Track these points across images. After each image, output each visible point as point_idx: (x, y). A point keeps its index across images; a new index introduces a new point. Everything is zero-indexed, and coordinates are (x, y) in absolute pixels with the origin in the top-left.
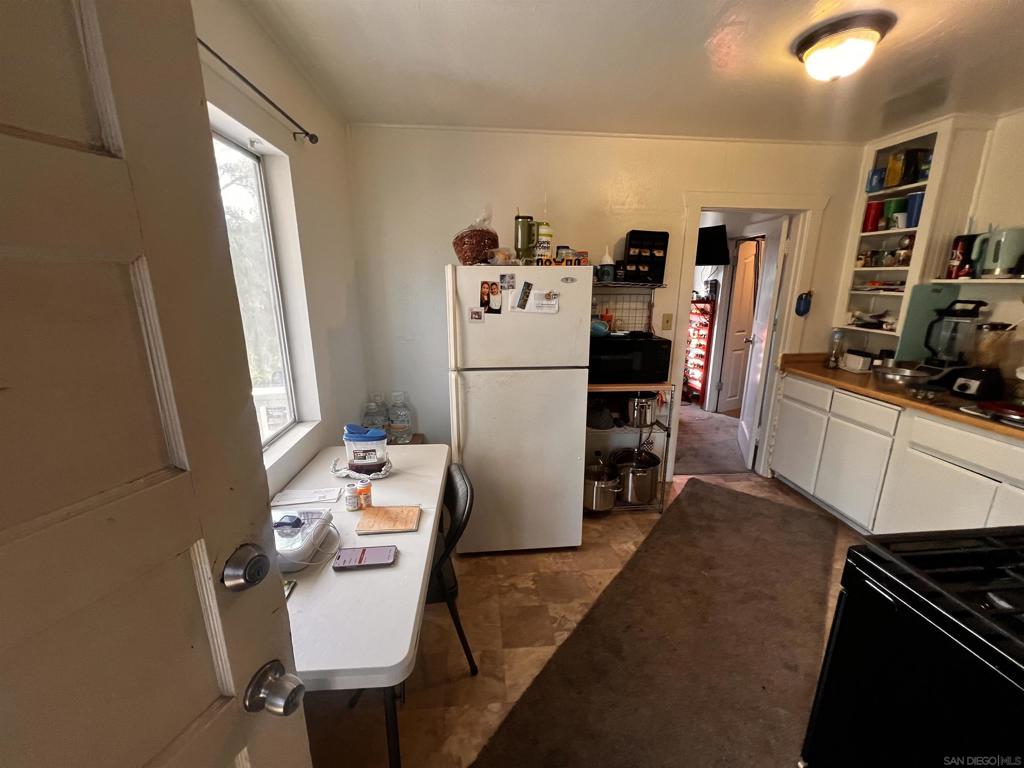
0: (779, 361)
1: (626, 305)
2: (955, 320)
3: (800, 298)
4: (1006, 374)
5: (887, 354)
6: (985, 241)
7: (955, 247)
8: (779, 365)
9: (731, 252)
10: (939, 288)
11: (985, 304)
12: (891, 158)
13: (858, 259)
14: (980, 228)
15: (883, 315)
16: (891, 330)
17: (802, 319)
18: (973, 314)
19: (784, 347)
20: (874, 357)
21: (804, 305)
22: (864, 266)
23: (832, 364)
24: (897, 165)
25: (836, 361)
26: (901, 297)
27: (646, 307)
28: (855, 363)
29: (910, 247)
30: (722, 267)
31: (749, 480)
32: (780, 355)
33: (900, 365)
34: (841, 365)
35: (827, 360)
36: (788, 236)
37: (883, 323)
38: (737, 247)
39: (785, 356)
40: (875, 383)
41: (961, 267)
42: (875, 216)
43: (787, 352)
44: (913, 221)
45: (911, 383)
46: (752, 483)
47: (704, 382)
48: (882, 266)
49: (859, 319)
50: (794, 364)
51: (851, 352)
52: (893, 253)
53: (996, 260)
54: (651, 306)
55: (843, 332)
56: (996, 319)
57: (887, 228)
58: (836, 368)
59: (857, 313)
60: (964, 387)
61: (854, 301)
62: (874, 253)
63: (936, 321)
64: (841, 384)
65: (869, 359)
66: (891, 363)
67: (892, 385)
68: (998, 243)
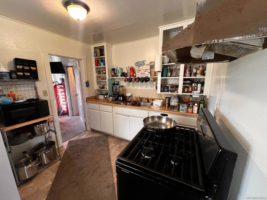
0: (85, 100)
1: (22, 89)
2: (115, 85)
3: (86, 82)
4: (125, 95)
5: (107, 94)
6: (116, 70)
7: (112, 71)
8: (86, 101)
9: (65, 70)
10: (112, 79)
11: (119, 82)
12: (97, 50)
13: (96, 73)
14: (115, 68)
15: (104, 86)
16: (106, 89)
17: (88, 88)
18: (118, 84)
19: (85, 96)
20: (105, 95)
21: (87, 84)
22: (98, 74)
23: (97, 98)
24: (98, 51)
25: (98, 97)
26: (106, 81)
27: (33, 89)
28: (101, 97)
29: (105, 70)
30: (64, 74)
31: (86, 133)
32: (85, 98)
33: (109, 96)
34: (99, 98)
35: (96, 97)
36: (79, 66)
37: (104, 87)
38: (67, 68)
39: (86, 98)
40: (106, 101)
41: (114, 75)
42: (97, 63)
43: (86, 97)
44: (104, 65)
45: (113, 100)
46: (87, 134)
47: (67, 108)
48: (101, 74)
49: (100, 87)
50: (89, 100)
51: (100, 94)
52: (102, 72)
53: (119, 73)
54: (36, 88)
55: (97, 90)
56: (121, 85)
57: (100, 66)
58: (98, 99)
59: (99, 85)
60: (120, 99)
61: (98, 82)
62: (99, 71)
63: (113, 86)
64: (100, 103)
65: (104, 96)
66: (108, 96)
67: (109, 101)
68: (118, 70)
